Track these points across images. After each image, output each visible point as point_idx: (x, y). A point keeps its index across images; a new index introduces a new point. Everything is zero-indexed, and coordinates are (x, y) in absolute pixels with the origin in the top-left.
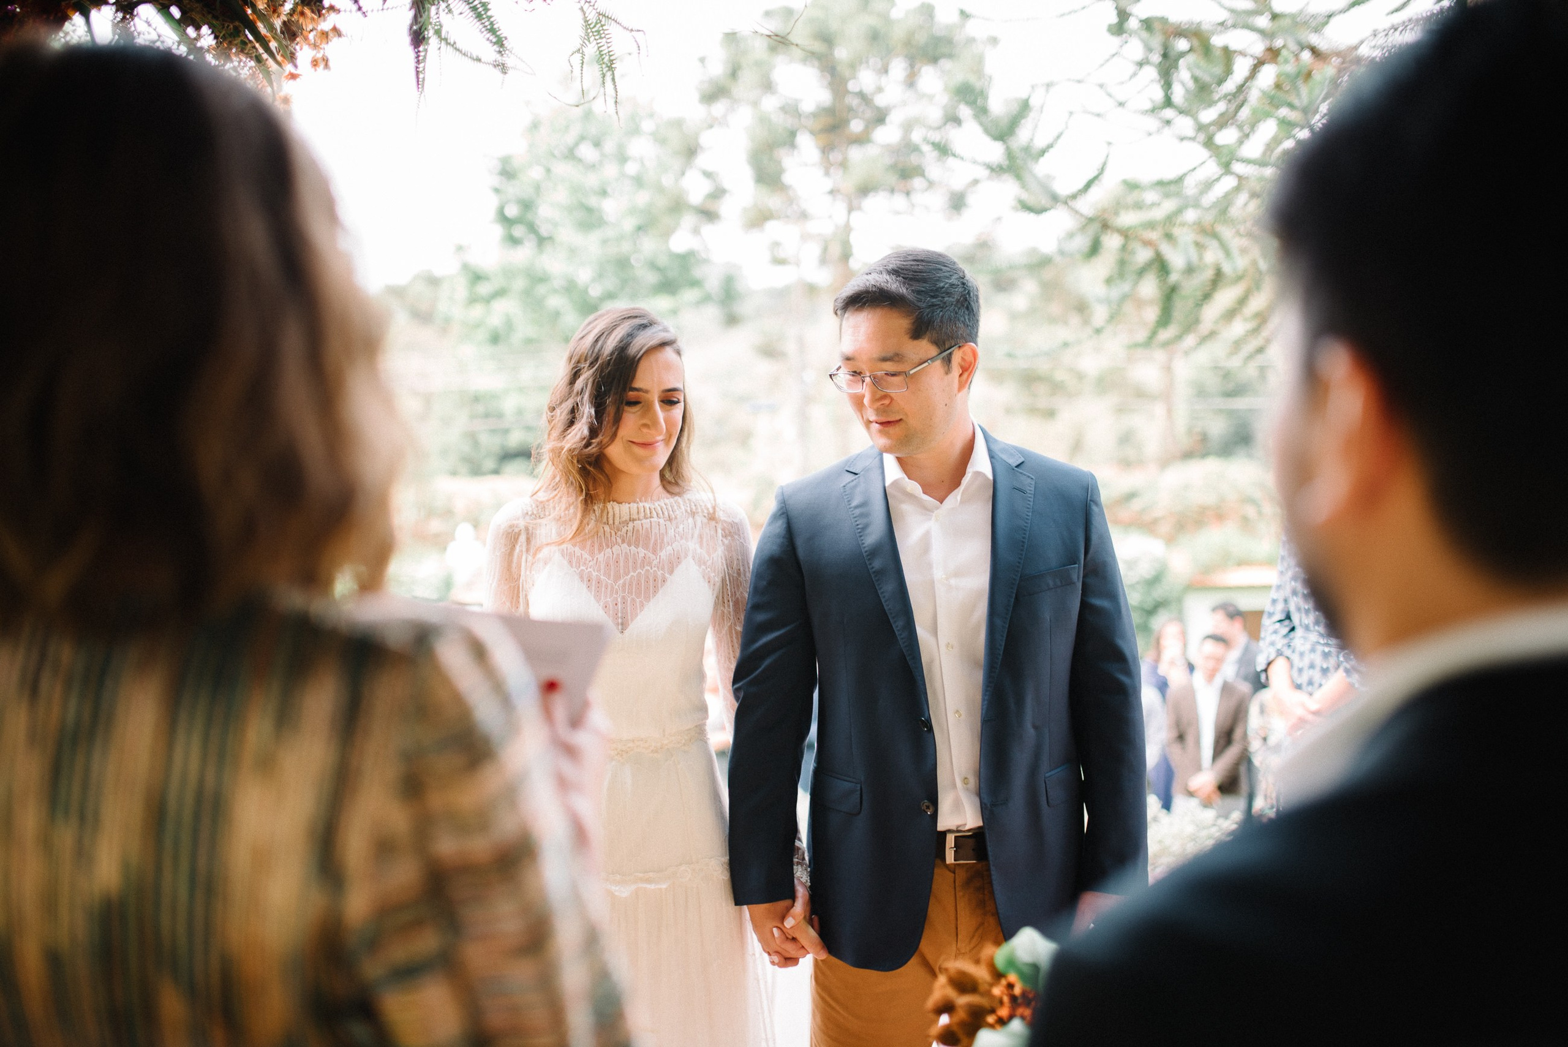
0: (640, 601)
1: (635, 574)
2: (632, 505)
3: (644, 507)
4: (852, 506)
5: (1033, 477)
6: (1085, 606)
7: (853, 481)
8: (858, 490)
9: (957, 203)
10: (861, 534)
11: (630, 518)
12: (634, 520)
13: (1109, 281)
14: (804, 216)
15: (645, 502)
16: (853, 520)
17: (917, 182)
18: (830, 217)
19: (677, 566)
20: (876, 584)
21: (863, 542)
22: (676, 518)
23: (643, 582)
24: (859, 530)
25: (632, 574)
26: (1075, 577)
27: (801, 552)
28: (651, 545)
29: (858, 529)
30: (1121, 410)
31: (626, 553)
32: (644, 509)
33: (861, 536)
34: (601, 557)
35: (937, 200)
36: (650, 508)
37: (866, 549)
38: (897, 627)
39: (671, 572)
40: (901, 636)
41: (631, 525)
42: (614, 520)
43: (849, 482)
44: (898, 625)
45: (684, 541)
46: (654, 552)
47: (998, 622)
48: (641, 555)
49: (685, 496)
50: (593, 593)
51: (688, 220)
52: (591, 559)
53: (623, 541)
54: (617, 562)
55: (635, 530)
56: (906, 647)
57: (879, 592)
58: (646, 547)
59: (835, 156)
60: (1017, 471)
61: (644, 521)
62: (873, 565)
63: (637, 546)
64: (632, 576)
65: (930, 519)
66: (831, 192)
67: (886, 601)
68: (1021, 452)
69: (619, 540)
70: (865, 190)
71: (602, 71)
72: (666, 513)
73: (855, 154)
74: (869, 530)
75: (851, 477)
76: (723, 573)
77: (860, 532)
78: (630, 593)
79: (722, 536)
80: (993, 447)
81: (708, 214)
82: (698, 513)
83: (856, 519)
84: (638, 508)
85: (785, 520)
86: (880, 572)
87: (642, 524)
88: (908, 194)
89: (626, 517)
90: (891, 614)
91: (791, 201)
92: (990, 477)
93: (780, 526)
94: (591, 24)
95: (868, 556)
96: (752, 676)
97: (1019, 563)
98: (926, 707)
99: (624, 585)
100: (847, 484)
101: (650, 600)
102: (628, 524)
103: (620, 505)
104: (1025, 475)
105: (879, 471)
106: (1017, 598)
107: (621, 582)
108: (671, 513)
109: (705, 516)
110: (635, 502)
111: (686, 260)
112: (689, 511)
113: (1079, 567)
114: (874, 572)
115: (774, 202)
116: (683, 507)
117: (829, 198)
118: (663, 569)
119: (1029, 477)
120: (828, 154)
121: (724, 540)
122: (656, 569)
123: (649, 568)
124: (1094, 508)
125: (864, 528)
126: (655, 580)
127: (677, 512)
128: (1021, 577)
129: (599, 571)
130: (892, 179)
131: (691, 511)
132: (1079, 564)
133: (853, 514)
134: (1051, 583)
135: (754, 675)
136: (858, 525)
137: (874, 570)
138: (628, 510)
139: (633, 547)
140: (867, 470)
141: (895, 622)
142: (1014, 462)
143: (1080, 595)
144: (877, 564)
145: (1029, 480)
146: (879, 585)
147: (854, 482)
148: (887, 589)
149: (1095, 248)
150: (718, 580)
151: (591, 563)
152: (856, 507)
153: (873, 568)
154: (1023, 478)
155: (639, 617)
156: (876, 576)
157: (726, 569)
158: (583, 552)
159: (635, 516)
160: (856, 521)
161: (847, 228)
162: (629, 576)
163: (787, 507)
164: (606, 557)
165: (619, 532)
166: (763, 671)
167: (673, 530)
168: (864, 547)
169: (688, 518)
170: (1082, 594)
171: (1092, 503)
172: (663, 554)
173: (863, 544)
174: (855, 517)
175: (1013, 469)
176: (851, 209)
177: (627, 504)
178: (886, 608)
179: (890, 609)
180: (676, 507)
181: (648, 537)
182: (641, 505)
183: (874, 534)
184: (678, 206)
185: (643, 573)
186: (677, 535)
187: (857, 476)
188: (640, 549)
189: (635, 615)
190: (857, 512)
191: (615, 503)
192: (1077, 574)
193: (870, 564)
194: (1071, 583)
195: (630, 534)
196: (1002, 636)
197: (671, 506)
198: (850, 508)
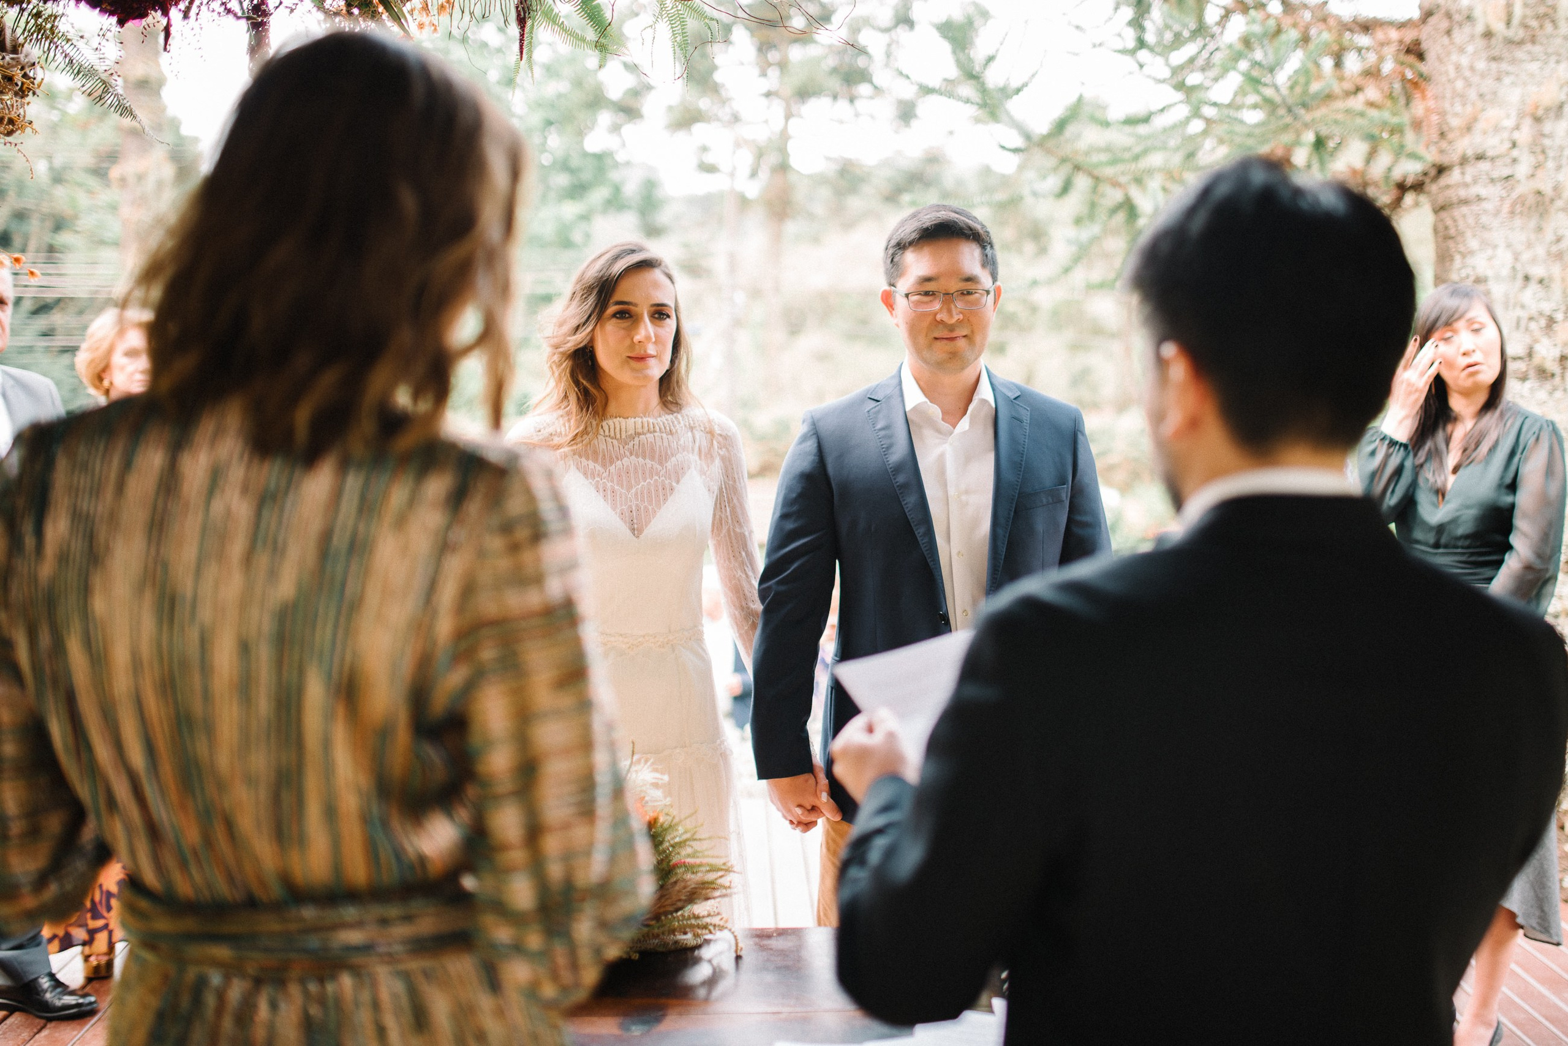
0: (652, 508)
1: (645, 484)
2: (637, 419)
3: (648, 422)
4: (876, 428)
5: (1029, 409)
6: (1070, 521)
7: (875, 407)
8: (881, 416)
9: (906, 113)
10: (886, 453)
11: (635, 432)
12: (639, 434)
13: (1078, 221)
14: (736, 118)
15: (649, 416)
16: (878, 441)
17: (864, 89)
18: (766, 122)
19: (682, 477)
20: (900, 496)
21: (888, 459)
22: (676, 431)
23: (653, 490)
24: (884, 450)
25: (643, 483)
26: (1064, 496)
27: (831, 469)
28: (657, 456)
29: (883, 448)
30: (1076, 347)
31: (635, 464)
32: (648, 424)
33: (885, 455)
34: (612, 468)
35: (885, 109)
36: (653, 424)
37: (890, 466)
38: (919, 533)
39: (678, 482)
40: (923, 541)
41: (636, 439)
42: (620, 434)
43: (872, 408)
44: (919, 532)
45: (686, 452)
46: (661, 464)
47: (1000, 531)
48: (649, 466)
49: (683, 411)
50: (609, 502)
51: (605, 118)
52: (603, 471)
53: (631, 454)
54: (628, 473)
55: (641, 443)
56: (927, 550)
57: (903, 503)
58: (652, 458)
59: (773, 56)
60: (1015, 403)
61: (648, 435)
62: (897, 480)
63: (644, 458)
64: (643, 485)
65: (946, 443)
66: (768, 94)
67: (909, 511)
68: (1018, 387)
69: (628, 453)
70: (804, 93)
71: (674, 47)
72: (668, 428)
73: (796, 53)
74: (893, 450)
75: (873, 404)
76: (720, 482)
77: (884, 451)
78: (643, 501)
79: (718, 447)
80: (993, 380)
81: (628, 110)
82: (696, 427)
83: (881, 440)
84: (642, 422)
85: (816, 441)
86: (905, 486)
87: (646, 438)
88: (852, 100)
89: (631, 432)
90: (914, 522)
91: (724, 102)
92: (994, 406)
93: (811, 445)
94: (667, 7)
95: (892, 472)
96: (781, 577)
97: (1017, 481)
98: (944, 603)
99: (636, 494)
100: (870, 410)
101: (660, 507)
102: (634, 438)
103: (627, 420)
104: (1021, 406)
105: (900, 399)
106: (1015, 512)
107: (634, 490)
108: (672, 427)
109: (702, 431)
110: (639, 417)
111: (601, 160)
112: (687, 425)
113: (1068, 488)
114: (898, 486)
115: (704, 103)
116: (682, 422)
117: (764, 100)
118: (670, 479)
119: (1025, 408)
120: (767, 53)
121: (720, 451)
122: (663, 478)
123: (657, 478)
124: (1080, 436)
125: (888, 448)
126: (664, 489)
127: (678, 427)
128: (1019, 494)
129: (612, 481)
130: (835, 83)
131: (689, 425)
132: (1068, 484)
133: (878, 436)
134: (1045, 501)
135: (783, 575)
136: (882, 445)
137: (898, 484)
138: (634, 424)
139: (640, 459)
140: (888, 398)
141: (917, 530)
142: (1012, 395)
143: (1067, 512)
144: (901, 479)
145: (1025, 411)
146: (903, 497)
147: (877, 408)
148: (910, 500)
149: (1066, 188)
150: (716, 489)
151: (604, 475)
152: (880, 430)
153: (897, 482)
154: (1020, 409)
155: (652, 523)
156: (900, 490)
157: (722, 478)
158: (596, 465)
159: (640, 430)
160: (881, 442)
161: (784, 136)
162: (640, 486)
163: (817, 428)
164: (617, 468)
165: (627, 446)
166: (792, 572)
167: (675, 443)
168: (889, 464)
169: (688, 431)
170: (1069, 511)
171: (1078, 432)
172: (669, 465)
173: (888, 461)
174: (880, 438)
175: (1012, 401)
176: (788, 116)
177: (633, 419)
178: (909, 518)
179: (912, 518)
180: (676, 422)
181: (653, 450)
182: (645, 420)
183: (898, 453)
184: (596, 101)
185: (652, 482)
186: (679, 447)
187: (878, 403)
188: (648, 461)
189: (648, 523)
190: (882, 433)
191: (621, 419)
192: (1065, 494)
193: (895, 479)
194: (1061, 501)
195: (636, 447)
196: (1003, 544)
197: (672, 422)
198: (875, 430)
